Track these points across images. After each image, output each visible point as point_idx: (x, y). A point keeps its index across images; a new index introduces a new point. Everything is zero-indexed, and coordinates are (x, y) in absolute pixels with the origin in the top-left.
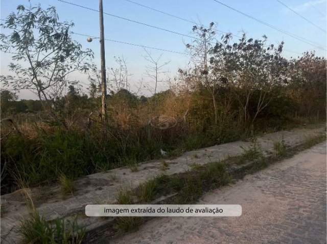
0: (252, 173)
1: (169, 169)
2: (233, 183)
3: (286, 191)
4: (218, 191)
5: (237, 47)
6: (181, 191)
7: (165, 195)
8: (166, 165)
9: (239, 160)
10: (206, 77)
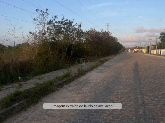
0: (67, 84)
1: (22, 87)
2: (58, 90)
3: (81, 91)
4: (50, 95)
5: (60, 23)
6: (29, 99)
7: (18, 102)
8: (21, 85)
9: (61, 78)
10: (45, 37)
